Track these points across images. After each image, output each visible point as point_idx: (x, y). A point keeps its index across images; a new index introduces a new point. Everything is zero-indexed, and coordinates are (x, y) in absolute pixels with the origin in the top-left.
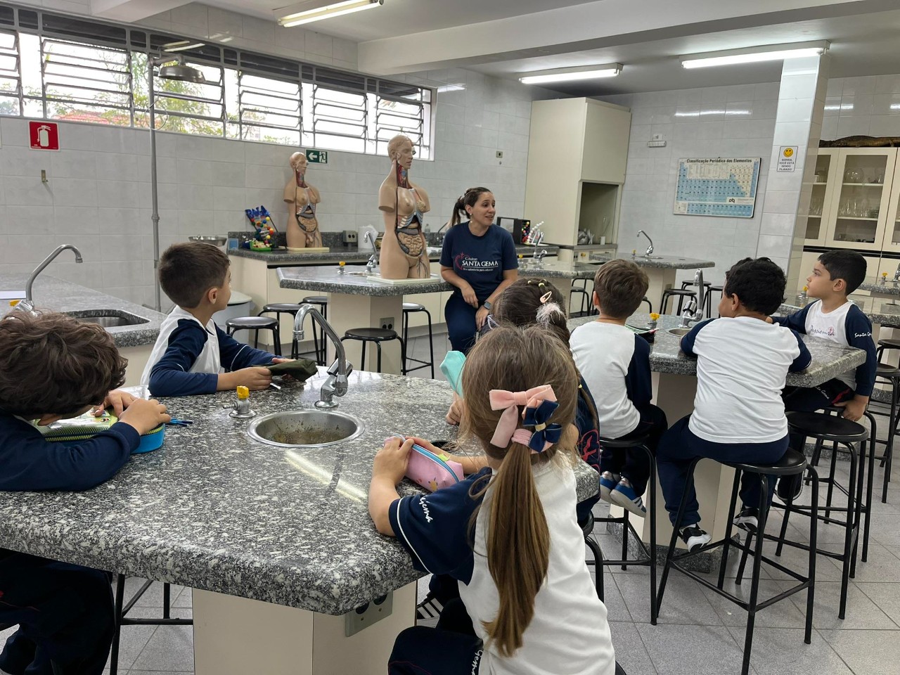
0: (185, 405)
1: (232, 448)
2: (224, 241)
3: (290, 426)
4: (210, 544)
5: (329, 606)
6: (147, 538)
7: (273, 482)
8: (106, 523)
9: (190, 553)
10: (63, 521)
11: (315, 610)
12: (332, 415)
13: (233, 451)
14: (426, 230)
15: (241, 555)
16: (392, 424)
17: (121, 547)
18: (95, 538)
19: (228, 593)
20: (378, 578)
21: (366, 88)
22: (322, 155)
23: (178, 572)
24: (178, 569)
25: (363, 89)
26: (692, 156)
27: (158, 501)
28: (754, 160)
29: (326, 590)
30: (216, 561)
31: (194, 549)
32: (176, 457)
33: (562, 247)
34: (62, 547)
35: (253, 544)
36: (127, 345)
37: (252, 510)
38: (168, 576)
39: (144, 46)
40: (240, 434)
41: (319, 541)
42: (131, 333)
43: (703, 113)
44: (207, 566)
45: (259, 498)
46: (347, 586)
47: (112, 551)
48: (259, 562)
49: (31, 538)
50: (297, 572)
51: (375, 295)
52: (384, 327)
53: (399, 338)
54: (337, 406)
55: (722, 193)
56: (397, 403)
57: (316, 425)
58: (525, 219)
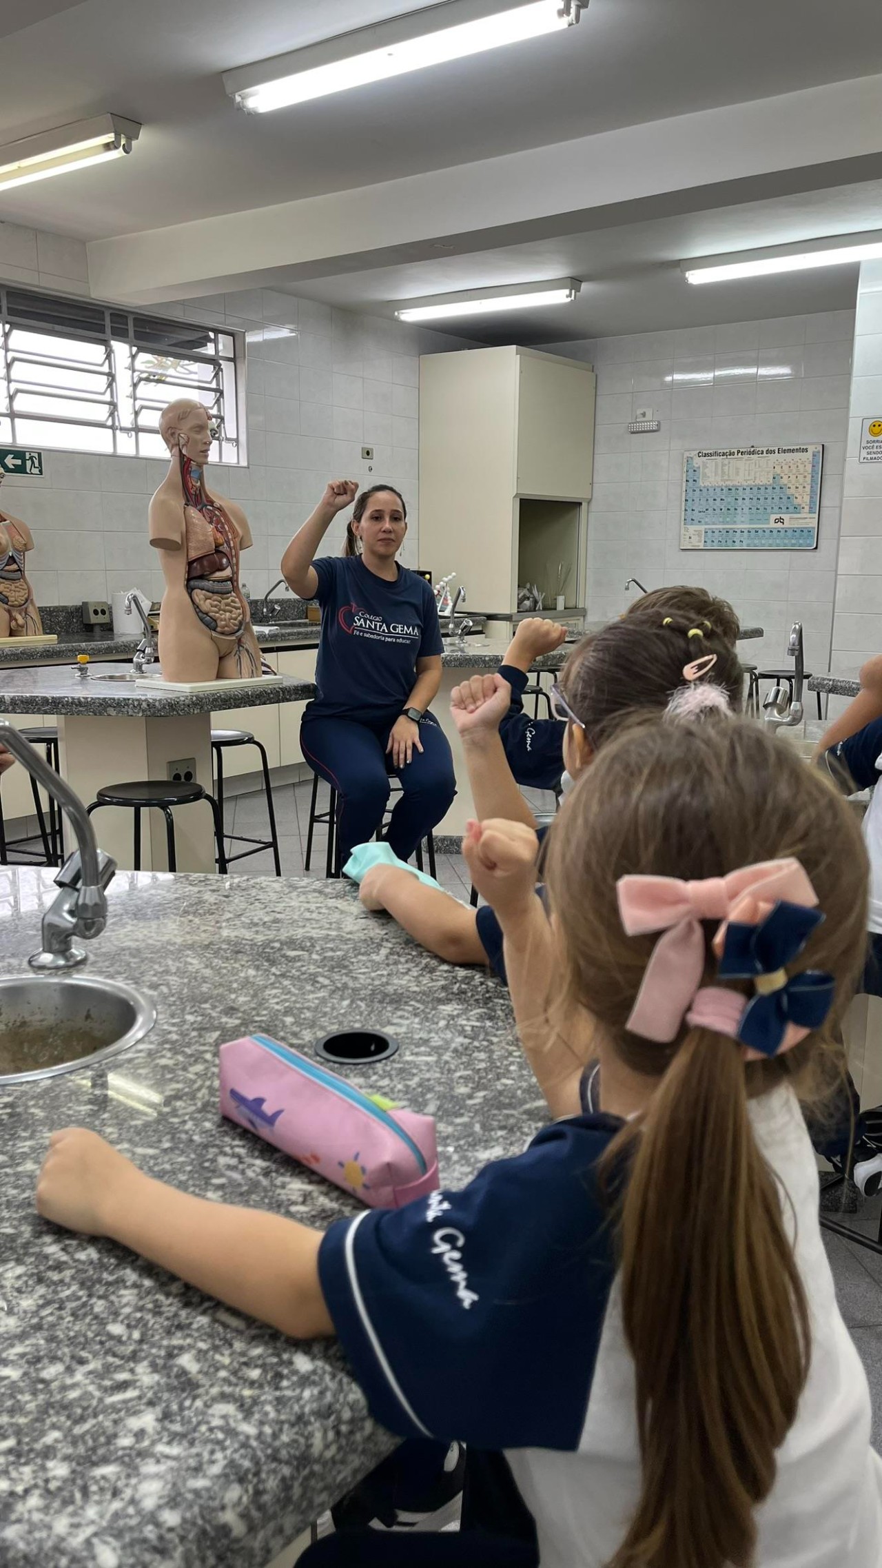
12: (72, 986)
16: (222, 996)
21: (108, 330)
22: (31, 458)
25: (103, 332)
26: (706, 446)
28: (811, 449)
33: (491, 617)
51: (154, 715)
52: (177, 777)
53: (208, 797)
54: (83, 961)
55: (762, 509)
56: (228, 941)
57: (33, 1014)
58: (421, 570)
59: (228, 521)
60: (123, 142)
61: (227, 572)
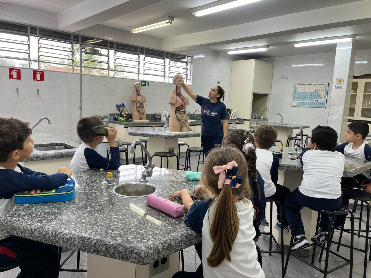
0: (87, 180)
1: (104, 197)
2: (107, 117)
3: (129, 189)
4: (93, 234)
5: (140, 261)
6: (69, 231)
7: (120, 211)
8: (52, 225)
9: (85, 238)
10: (35, 224)
11: (134, 263)
12: (146, 185)
13: (104, 198)
14: (188, 113)
15: (105, 239)
17: (58, 235)
18: (48, 231)
19: (99, 255)
20: (161, 250)
21: (165, 56)
22: (147, 83)
23: (80, 246)
24: (80, 244)
25: (164, 57)
26: (299, 82)
27: (74, 217)
28: (325, 84)
29: (138, 254)
30: (95, 241)
31: (86, 236)
32: (82, 200)
33: (245, 120)
34: (35, 234)
35: (110, 235)
36: (67, 157)
37: (111, 222)
38: (76, 247)
39: (79, 41)
40: (108, 192)
41: (137, 234)
42: (68, 152)
43: (303, 65)
44: (91, 243)
45: (114, 217)
46: (148, 253)
47: (54, 236)
48: (112, 242)
49: (22, 230)
50: (127, 246)
51: (166, 138)
52: (170, 151)
53: (176, 156)
54: (148, 181)
55: (312, 98)
56: (172, 181)
57: (139, 189)
58: (229, 108)
59: (185, 99)
60: (170, 22)
61: (184, 110)
